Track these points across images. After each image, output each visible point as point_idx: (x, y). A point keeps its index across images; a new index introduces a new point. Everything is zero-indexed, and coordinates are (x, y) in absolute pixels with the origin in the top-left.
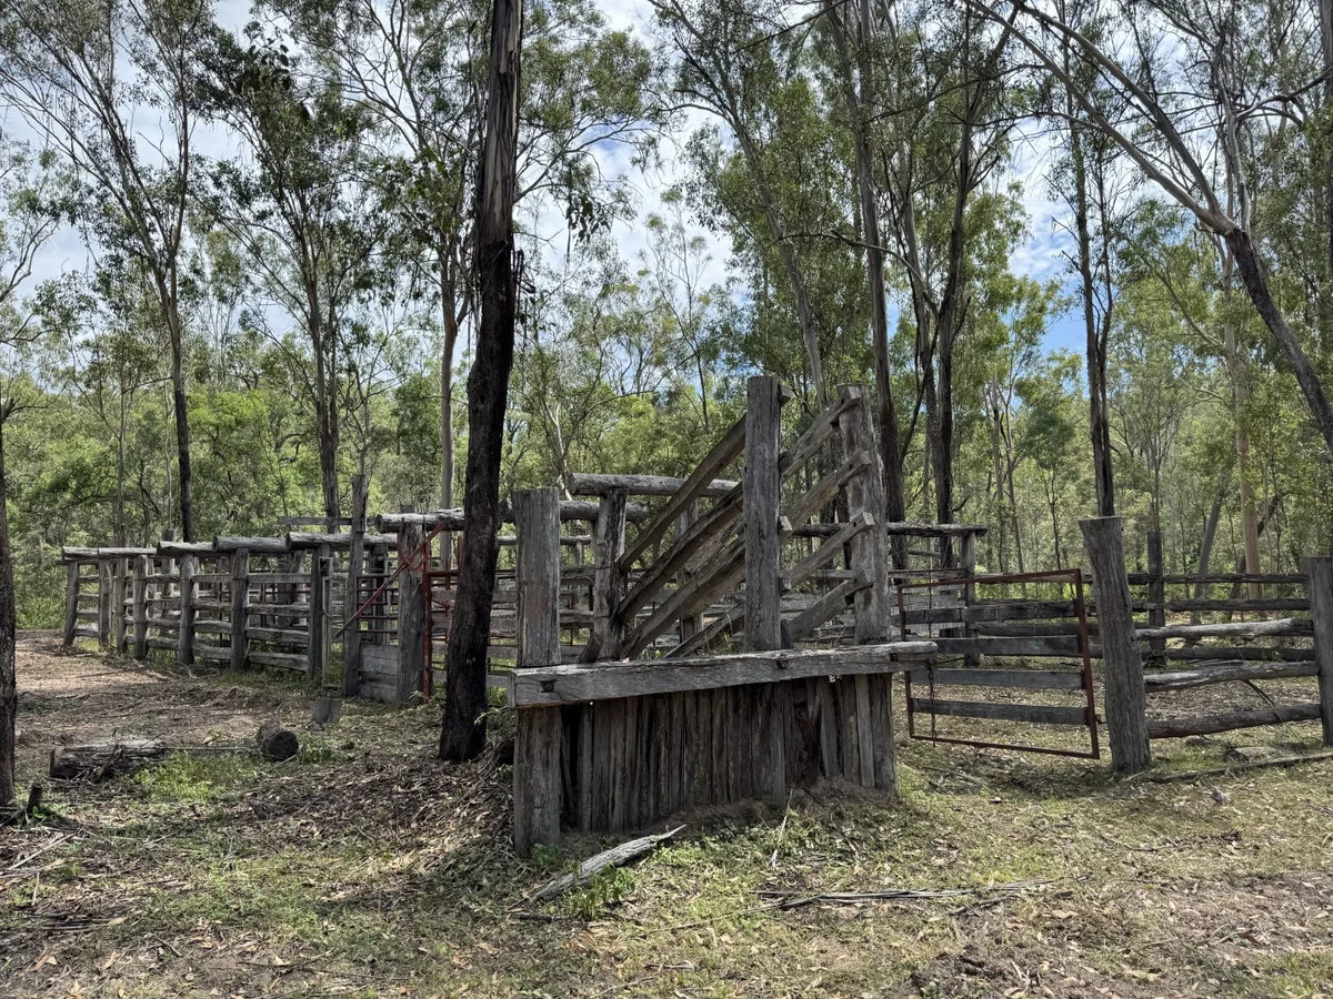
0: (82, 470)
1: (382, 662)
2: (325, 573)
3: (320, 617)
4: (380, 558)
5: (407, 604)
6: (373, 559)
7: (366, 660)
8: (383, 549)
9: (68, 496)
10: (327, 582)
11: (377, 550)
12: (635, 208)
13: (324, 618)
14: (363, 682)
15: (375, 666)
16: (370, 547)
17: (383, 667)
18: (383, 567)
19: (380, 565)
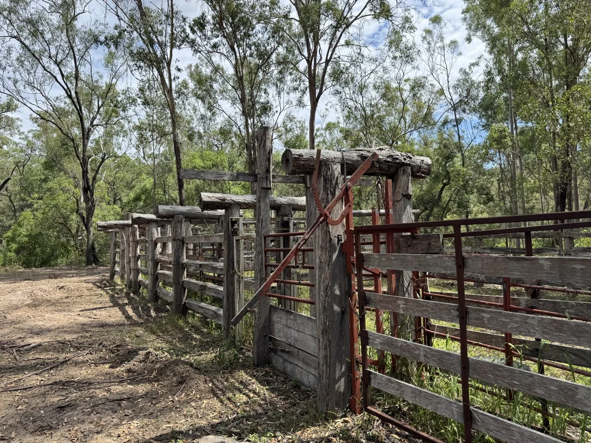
0: (146, 191)
1: (294, 333)
2: (235, 232)
3: (233, 275)
4: (285, 219)
5: (327, 271)
6: (279, 219)
7: (277, 326)
8: (287, 210)
9: (142, 203)
10: (238, 241)
11: (283, 211)
12: (416, 25)
13: (236, 277)
14: (275, 351)
15: (286, 336)
16: (277, 207)
17: (295, 339)
18: (288, 227)
19: (286, 224)
